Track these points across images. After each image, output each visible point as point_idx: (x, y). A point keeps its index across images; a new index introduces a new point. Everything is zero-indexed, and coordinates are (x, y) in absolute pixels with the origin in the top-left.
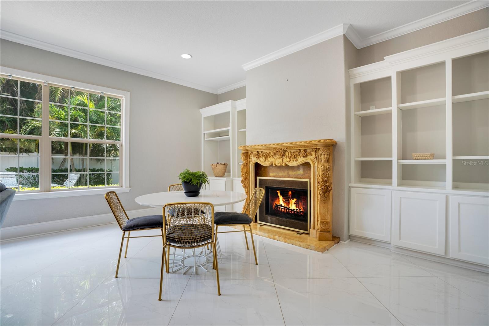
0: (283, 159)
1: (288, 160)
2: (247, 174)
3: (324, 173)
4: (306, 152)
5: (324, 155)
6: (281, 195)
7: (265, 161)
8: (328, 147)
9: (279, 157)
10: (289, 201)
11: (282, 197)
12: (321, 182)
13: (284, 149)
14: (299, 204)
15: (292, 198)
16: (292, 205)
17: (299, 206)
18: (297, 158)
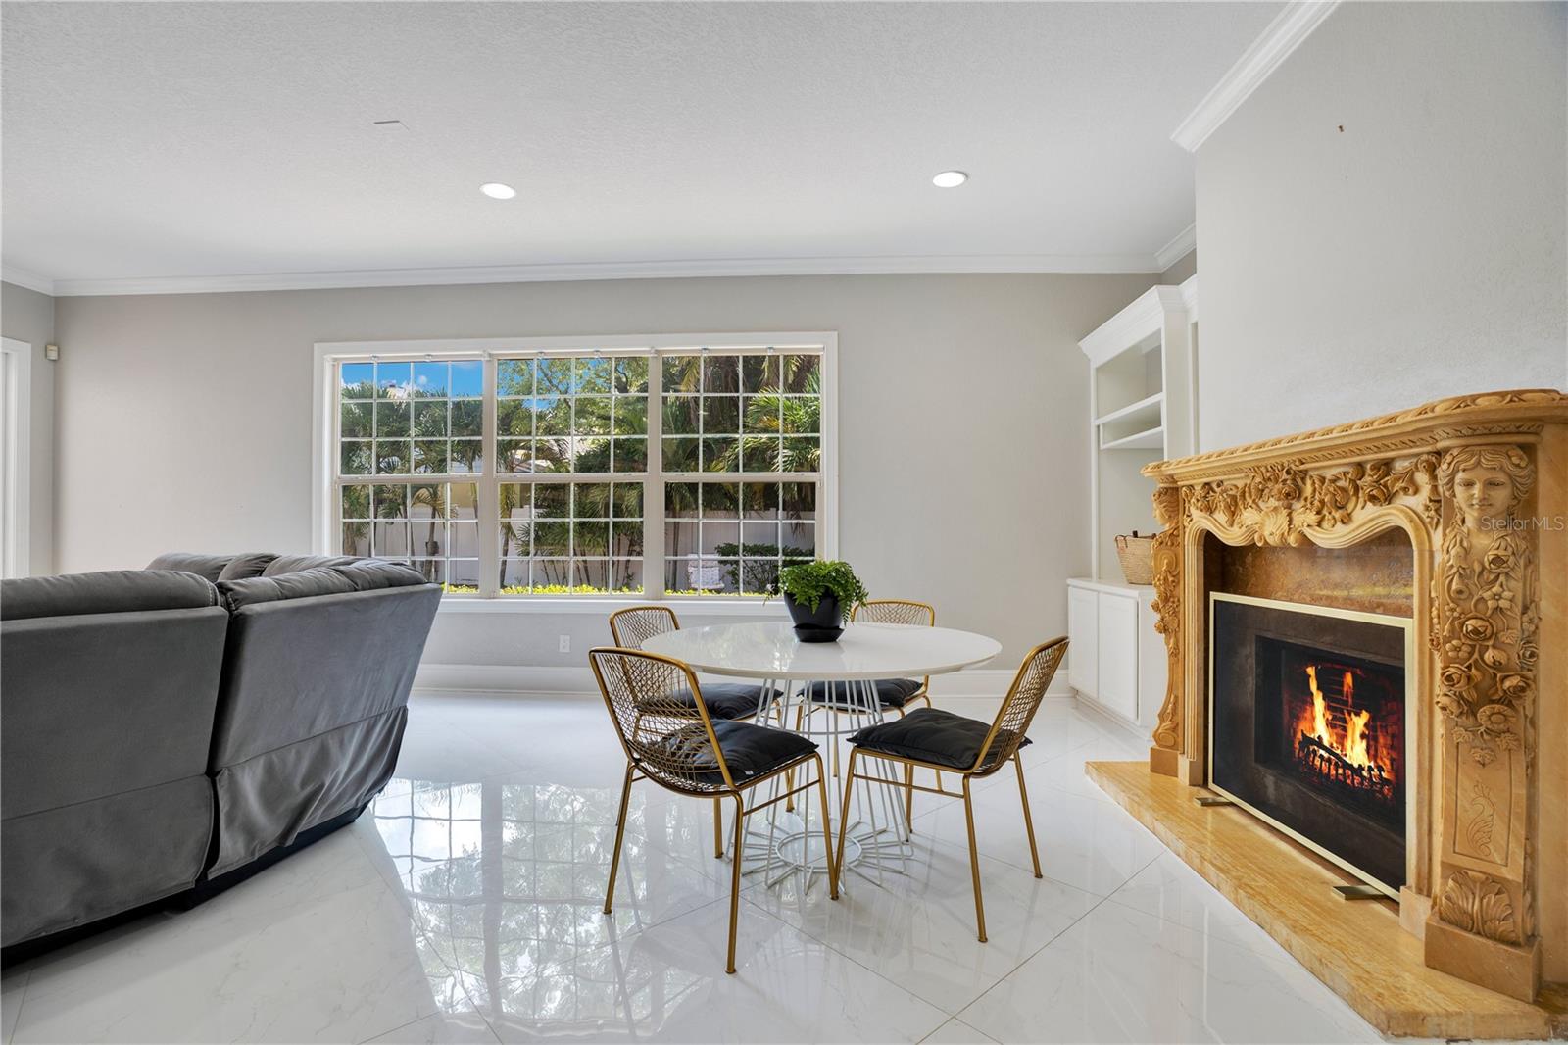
0: (1289, 514)
1: (1312, 517)
2: (1171, 579)
3: (1460, 592)
4: (1387, 475)
5: (1469, 485)
6: (1319, 689)
7: (1232, 525)
8: (1493, 439)
9: (1277, 503)
10: (1345, 721)
11: (1324, 699)
12: (1448, 640)
13: (1294, 467)
14: (1376, 740)
15: (1354, 706)
16: (1353, 742)
17: (1376, 750)
18: (1350, 507)
